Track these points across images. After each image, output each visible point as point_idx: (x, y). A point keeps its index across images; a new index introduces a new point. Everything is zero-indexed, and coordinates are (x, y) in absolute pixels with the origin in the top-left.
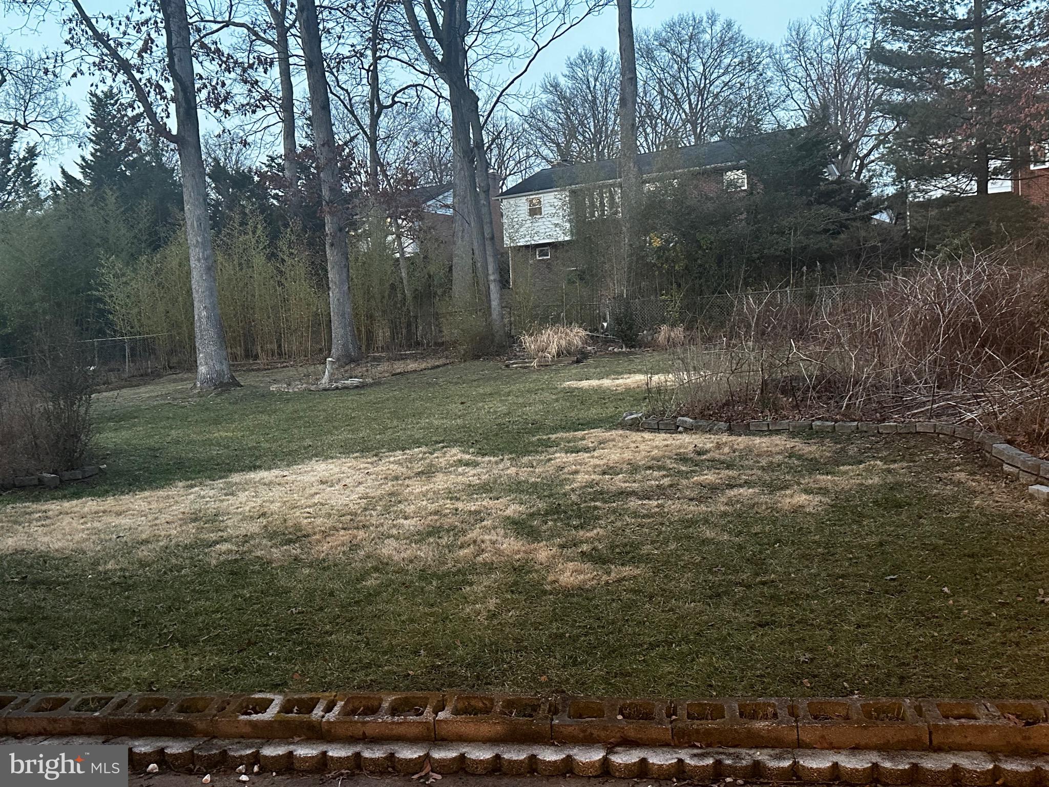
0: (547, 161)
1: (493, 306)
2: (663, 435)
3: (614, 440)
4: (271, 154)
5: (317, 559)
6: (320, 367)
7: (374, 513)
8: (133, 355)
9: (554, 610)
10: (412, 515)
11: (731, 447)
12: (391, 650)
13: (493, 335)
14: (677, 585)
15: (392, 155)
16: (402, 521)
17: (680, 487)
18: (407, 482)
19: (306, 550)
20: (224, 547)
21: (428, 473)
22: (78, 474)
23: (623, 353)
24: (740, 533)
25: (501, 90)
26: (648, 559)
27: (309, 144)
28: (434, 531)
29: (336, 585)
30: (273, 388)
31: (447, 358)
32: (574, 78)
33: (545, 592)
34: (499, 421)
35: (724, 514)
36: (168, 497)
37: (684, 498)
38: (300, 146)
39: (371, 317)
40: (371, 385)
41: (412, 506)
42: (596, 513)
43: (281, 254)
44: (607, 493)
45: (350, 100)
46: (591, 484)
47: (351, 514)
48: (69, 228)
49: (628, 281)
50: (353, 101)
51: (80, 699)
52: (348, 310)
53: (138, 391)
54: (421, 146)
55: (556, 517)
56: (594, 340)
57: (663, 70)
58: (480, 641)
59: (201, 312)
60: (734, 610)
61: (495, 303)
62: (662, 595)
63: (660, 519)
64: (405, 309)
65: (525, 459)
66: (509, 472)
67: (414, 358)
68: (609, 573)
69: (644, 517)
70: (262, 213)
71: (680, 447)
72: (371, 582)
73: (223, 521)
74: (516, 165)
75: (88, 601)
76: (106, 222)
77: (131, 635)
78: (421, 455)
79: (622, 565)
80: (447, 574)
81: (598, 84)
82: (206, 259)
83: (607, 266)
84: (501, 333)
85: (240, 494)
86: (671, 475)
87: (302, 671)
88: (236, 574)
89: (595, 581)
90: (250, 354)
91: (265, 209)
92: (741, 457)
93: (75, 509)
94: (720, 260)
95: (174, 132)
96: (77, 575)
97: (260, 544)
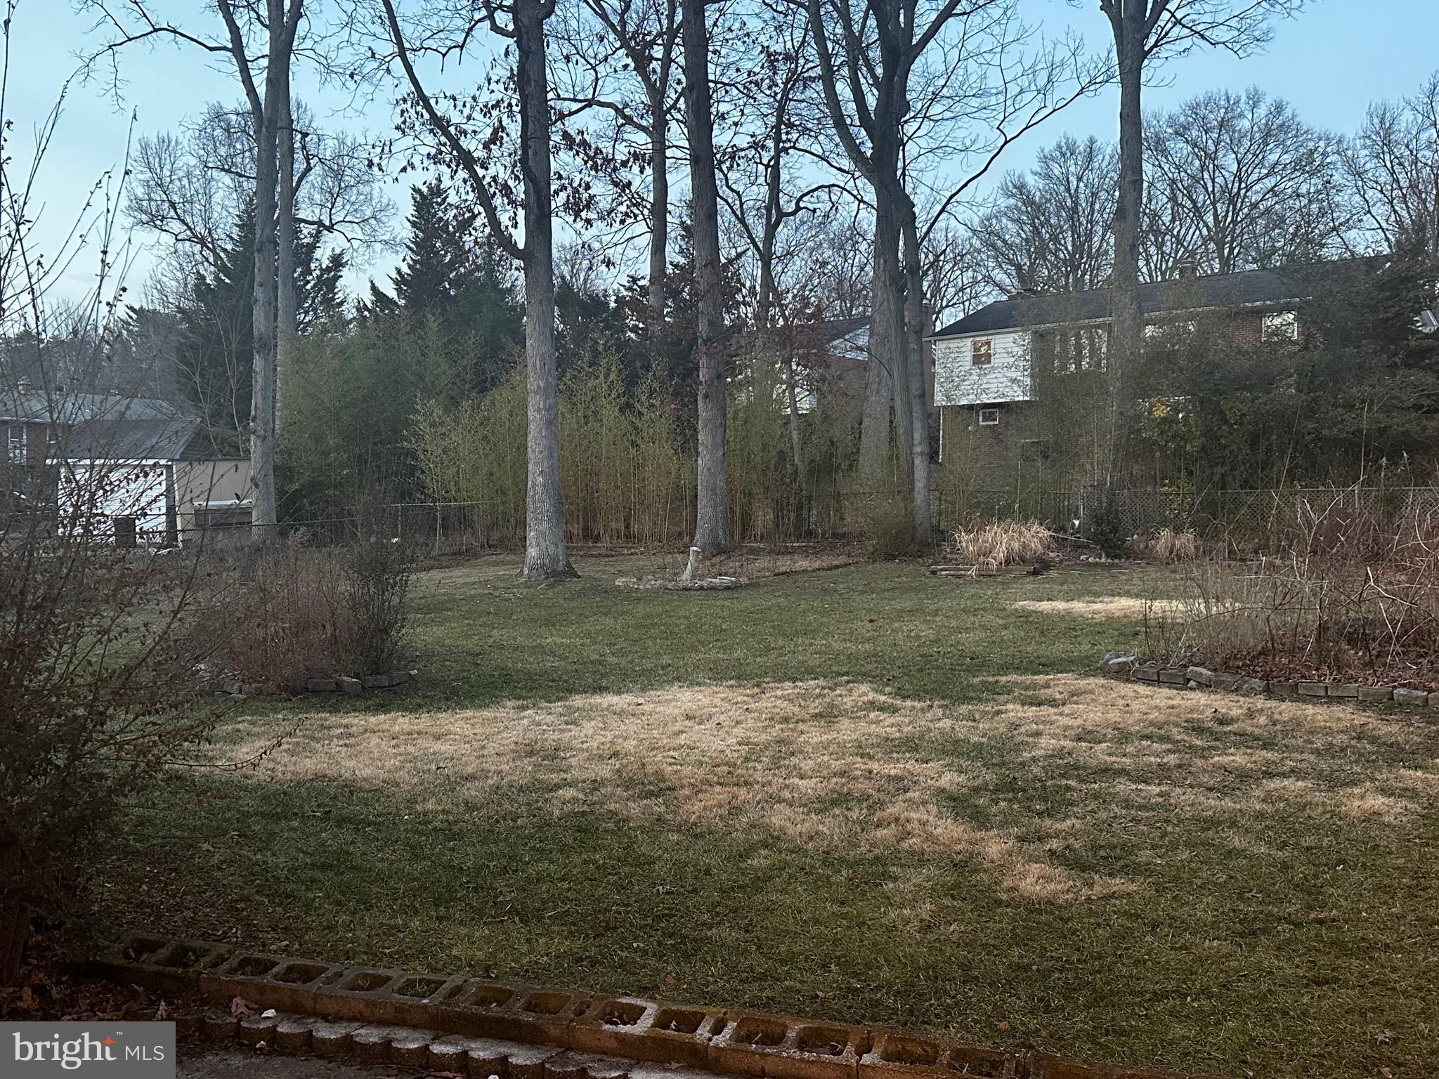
0: (1001, 289)
1: (917, 489)
2: (1165, 692)
3: (1092, 692)
4: (633, 273)
5: (686, 822)
6: (680, 558)
7: (759, 766)
8: (444, 527)
9: (1013, 930)
10: (810, 773)
11: (1270, 717)
12: (790, 959)
13: (914, 527)
14: (1192, 912)
15: (789, 277)
16: (796, 780)
17: (1192, 769)
18: (801, 726)
19: (672, 808)
20: (569, 793)
21: (828, 716)
22: (384, 680)
23: (1102, 565)
24: (1285, 845)
25: (948, 195)
26: (1146, 870)
27: (682, 261)
28: (840, 800)
29: (712, 860)
30: (619, 582)
31: (849, 555)
32: (1048, 176)
33: (999, 903)
34: (925, 650)
35: (1261, 816)
36: (495, 719)
37: (1200, 786)
38: (671, 263)
39: (749, 495)
40: (747, 586)
41: (809, 762)
42: (1068, 795)
43: (637, 405)
44: (1085, 768)
45: (742, 205)
46: (1060, 753)
47: (727, 764)
48: (379, 361)
49: (1114, 464)
50: (745, 206)
51: (404, 979)
52: (721, 483)
53: (450, 574)
54: (830, 267)
55: (1010, 795)
56: (1060, 543)
57: (1178, 167)
58: (912, 962)
59: (536, 478)
60: (1277, 957)
61: (920, 485)
62: (1170, 926)
63: (1164, 815)
64: (795, 486)
65: (964, 709)
66: (940, 724)
67: (804, 552)
68: (1091, 886)
69: (1140, 808)
70: (618, 350)
71: (1191, 711)
72: (759, 861)
73: (565, 758)
74: (956, 293)
75: (404, 850)
76: (424, 355)
77: (459, 899)
78: (817, 691)
79: (1110, 875)
80: (859, 862)
81: (1082, 185)
82: (547, 410)
83: (1083, 440)
84: (927, 526)
85: (584, 723)
86: (1180, 751)
87: (677, 974)
88: (585, 831)
89: (1071, 895)
90: (589, 535)
91: (622, 345)
92: (1285, 734)
93: (384, 727)
94: (1254, 441)
95: (521, 245)
96: (390, 814)
97: (613, 794)
